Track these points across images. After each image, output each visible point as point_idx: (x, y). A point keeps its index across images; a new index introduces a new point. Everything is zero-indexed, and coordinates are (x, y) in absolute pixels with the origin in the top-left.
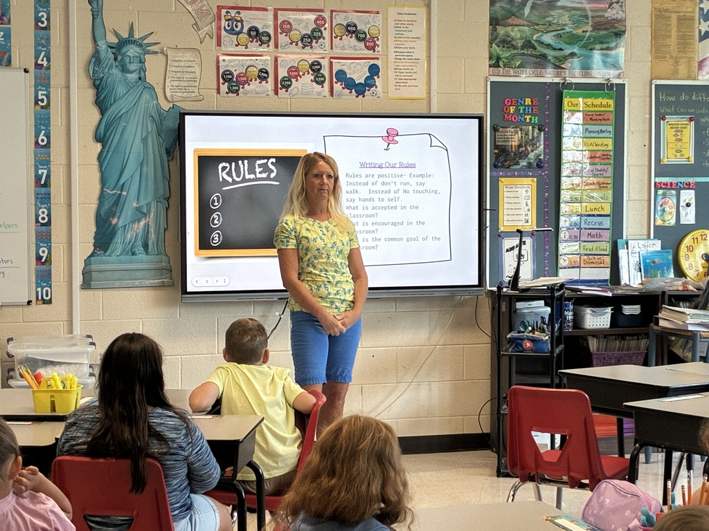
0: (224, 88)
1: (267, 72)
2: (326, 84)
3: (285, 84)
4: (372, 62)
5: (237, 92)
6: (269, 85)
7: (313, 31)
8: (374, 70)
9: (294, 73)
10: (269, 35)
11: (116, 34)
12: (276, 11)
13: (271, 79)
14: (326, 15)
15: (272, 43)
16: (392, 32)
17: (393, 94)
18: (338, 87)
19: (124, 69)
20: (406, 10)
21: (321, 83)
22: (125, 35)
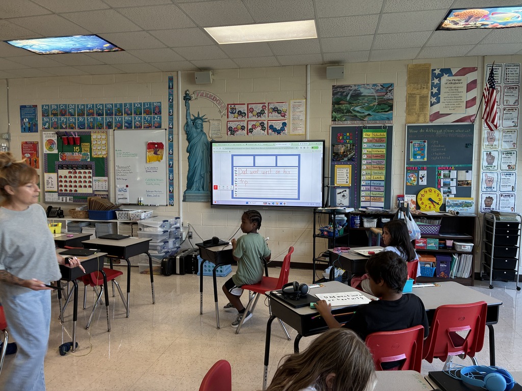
0: (229, 133)
1: (244, 127)
2: (266, 131)
3: (251, 131)
4: (284, 121)
5: (234, 134)
6: (245, 132)
7: (261, 111)
8: (284, 124)
9: (254, 127)
10: (245, 113)
11: (193, 116)
12: (248, 104)
13: (246, 129)
14: (266, 105)
15: (246, 116)
16: (291, 109)
17: (292, 133)
18: (270, 131)
19: (196, 128)
20: (298, 101)
21: (264, 130)
22: (197, 116)
